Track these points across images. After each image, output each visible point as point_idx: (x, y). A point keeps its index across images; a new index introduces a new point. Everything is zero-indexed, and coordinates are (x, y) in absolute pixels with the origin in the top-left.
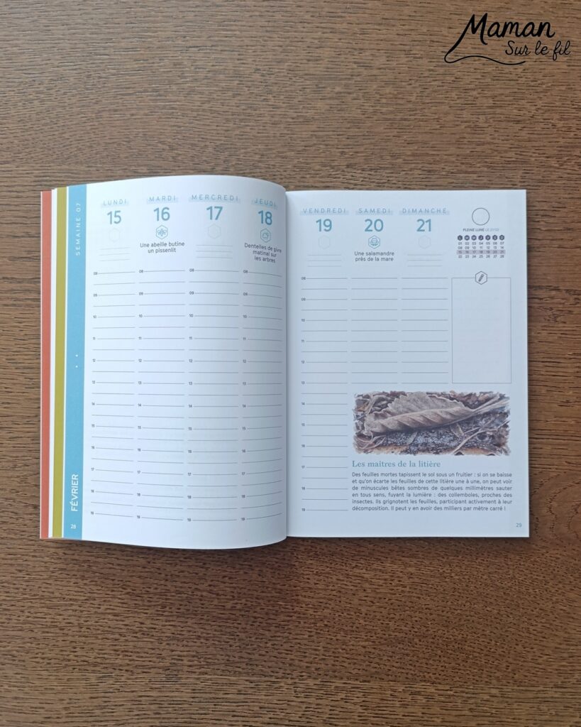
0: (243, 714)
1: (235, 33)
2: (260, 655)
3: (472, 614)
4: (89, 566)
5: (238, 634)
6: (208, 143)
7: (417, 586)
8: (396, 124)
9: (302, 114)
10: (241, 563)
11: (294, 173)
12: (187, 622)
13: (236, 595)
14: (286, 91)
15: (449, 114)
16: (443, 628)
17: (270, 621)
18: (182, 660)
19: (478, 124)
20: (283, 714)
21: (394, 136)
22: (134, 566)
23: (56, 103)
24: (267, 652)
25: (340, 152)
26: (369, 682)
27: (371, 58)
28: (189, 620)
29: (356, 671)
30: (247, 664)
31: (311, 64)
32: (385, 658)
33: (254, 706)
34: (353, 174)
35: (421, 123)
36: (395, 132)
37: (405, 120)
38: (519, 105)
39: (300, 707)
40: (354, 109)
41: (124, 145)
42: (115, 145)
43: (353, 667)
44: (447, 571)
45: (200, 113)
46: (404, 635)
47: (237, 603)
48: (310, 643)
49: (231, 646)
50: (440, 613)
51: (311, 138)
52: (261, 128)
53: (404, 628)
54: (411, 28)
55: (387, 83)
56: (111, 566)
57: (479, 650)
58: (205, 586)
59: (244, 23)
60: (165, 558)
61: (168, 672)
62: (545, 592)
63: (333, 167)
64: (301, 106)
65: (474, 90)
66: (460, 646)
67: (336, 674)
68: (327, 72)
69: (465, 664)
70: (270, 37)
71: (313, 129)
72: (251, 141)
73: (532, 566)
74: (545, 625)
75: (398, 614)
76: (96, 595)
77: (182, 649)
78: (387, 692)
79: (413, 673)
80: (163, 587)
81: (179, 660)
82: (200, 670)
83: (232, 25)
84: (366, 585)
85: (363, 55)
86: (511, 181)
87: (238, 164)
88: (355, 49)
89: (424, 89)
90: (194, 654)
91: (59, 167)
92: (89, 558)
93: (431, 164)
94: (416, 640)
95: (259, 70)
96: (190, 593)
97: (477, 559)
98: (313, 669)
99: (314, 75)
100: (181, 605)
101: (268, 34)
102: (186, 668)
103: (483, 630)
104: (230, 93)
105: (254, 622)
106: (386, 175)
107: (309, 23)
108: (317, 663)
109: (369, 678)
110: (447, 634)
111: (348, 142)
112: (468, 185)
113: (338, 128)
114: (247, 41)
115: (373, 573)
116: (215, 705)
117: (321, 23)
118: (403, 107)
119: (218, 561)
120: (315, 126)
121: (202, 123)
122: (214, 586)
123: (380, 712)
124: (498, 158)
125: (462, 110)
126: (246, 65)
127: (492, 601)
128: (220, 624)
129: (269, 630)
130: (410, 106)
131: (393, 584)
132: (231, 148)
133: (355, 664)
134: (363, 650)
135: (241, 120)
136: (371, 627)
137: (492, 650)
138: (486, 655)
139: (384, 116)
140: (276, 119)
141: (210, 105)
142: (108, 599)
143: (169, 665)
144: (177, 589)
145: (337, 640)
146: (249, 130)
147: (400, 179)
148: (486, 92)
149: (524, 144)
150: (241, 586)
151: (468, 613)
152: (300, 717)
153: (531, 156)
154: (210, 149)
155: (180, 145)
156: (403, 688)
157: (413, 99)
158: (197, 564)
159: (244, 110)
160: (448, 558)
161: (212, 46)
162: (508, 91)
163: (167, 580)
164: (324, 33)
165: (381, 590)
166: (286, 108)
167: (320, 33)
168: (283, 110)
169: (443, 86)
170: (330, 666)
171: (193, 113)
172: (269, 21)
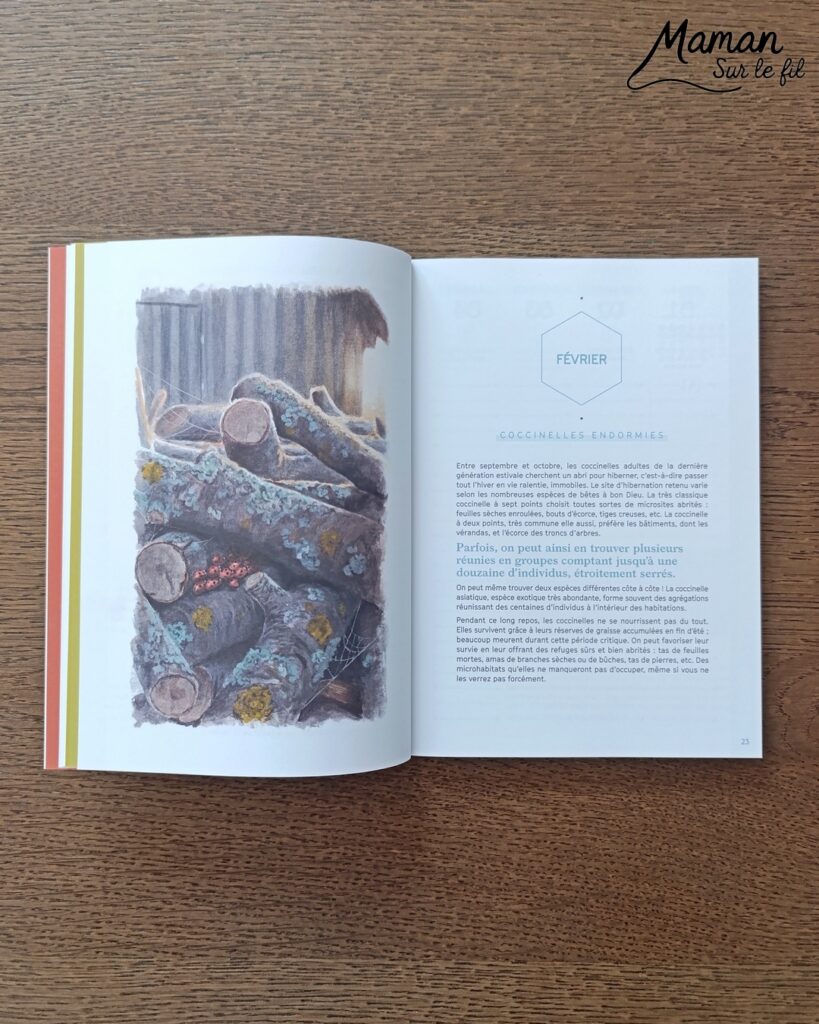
0: (344, 1013)
1: (315, 32)
2: (367, 927)
3: (672, 860)
4: (118, 803)
5: (335, 897)
6: (278, 191)
7: (591, 822)
8: (548, 158)
9: (414, 147)
10: (336, 794)
11: (403, 232)
12: (260, 882)
13: (330, 841)
14: (390, 115)
15: (624, 143)
16: (631, 883)
17: (380, 878)
18: (254, 937)
19: (665, 156)
20: (401, 1012)
21: (546, 177)
22: (183, 801)
23: (60, 137)
24: (377, 922)
25: (467, 201)
26: (524, 962)
27: (510, 65)
28: (263, 878)
29: (506, 947)
30: (348, 941)
31: (425, 75)
32: (548, 927)
33: (359, 1001)
34: (489, 232)
35: (585, 157)
36: (547, 170)
37: (561, 152)
38: (723, 128)
39: (426, 1001)
40: (487, 138)
41: (158, 195)
42: (145, 196)
43: (502, 941)
44: (634, 800)
45: (266, 148)
46: (574, 894)
47: (331, 853)
48: (440, 909)
49: (324, 915)
50: (626, 860)
51: (427, 181)
52: (355, 167)
53: (573, 884)
54: (567, 21)
55: (535, 101)
56: (149, 802)
57: (682, 914)
58: (285, 829)
59: (327, 18)
60: (227, 790)
61: (233, 955)
62: (776, 828)
63: (458, 223)
64: (412, 136)
65: (659, 108)
66: (655, 908)
67: (478, 952)
68: (448, 85)
69: (662, 933)
70: (365, 38)
71: (429, 168)
72: (341, 186)
73: (756, 790)
74: (776, 875)
75: (565, 864)
76: (127, 845)
77: (255, 920)
78: (550, 977)
79: (589, 948)
80: (224, 831)
81: (250, 936)
82: (280, 951)
83: (310, 21)
84: (519, 823)
85: (499, 60)
86: (715, 238)
87: (323, 220)
88: (488, 53)
89: (588, 108)
90: (271, 927)
91: (65, 229)
92: (117, 792)
93: (599, 215)
94: (592, 901)
95: (350, 84)
96: (264, 840)
97: (676, 782)
98: (444, 946)
99: (431, 90)
100: (251, 857)
101: (362, 33)
102: (259, 949)
103: (688, 884)
104: (309, 119)
105: (357, 879)
106: (535, 232)
107: (420, 16)
108: (449, 937)
109: (525, 957)
110: (636, 891)
111: (480, 185)
112: (653, 244)
113: (465, 166)
114: (332, 44)
115: (528, 805)
116: (303, 1001)
117: (438, 16)
118: (559, 134)
119: (303, 793)
120: (432, 164)
121: (270, 162)
122: (298, 828)
123: (542, 1006)
124: (696, 205)
125: (642, 137)
126: (332, 79)
127: (700, 841)
128: (309, 883)
129: (379, 891)
130: (568, 132)
131: (557, 821)
132: (312, 197)
133: (504, 936)
134: (516, 917)
135: (326, 157)
136: (527, 884)
137: (701, 913)
138: (693, 920)
139: (533, 148)
140: (376, 155)
141: (280, 136)
142: (145, 851)
143: (236, 944)
144: (245, 834)
145: (478, 902)
146: (337, 171)
147: (556, 238)
148: (676, 111)
149: (733, 184)
150: (338, 828)
151: (665, 860)
152: (427, 1016)
153: (743, 202)
154: (283, 200)
155: (238, 194)
156: (574, 970)
157: (572, 122)
158: (271, 797)
159: (330, 142)
160: (635, 782)
161: (283, 51)
162: (709, 109)
163: (230, 821)
164: (442, 30)
165: (541, 830)
166: (390, 137)
167: (436, 31)
168: (386, 141)
169: (614, 104)
170: (468, 940)
171: (258, 148)
172: (364, 15)
